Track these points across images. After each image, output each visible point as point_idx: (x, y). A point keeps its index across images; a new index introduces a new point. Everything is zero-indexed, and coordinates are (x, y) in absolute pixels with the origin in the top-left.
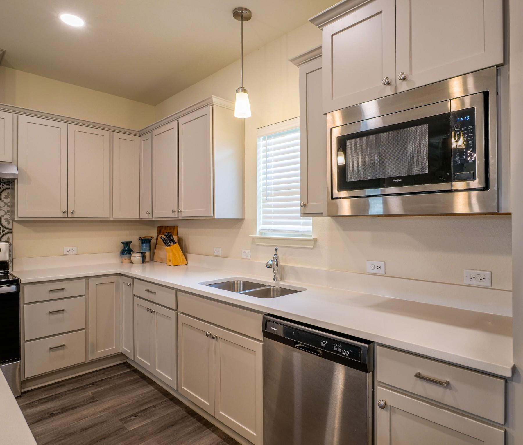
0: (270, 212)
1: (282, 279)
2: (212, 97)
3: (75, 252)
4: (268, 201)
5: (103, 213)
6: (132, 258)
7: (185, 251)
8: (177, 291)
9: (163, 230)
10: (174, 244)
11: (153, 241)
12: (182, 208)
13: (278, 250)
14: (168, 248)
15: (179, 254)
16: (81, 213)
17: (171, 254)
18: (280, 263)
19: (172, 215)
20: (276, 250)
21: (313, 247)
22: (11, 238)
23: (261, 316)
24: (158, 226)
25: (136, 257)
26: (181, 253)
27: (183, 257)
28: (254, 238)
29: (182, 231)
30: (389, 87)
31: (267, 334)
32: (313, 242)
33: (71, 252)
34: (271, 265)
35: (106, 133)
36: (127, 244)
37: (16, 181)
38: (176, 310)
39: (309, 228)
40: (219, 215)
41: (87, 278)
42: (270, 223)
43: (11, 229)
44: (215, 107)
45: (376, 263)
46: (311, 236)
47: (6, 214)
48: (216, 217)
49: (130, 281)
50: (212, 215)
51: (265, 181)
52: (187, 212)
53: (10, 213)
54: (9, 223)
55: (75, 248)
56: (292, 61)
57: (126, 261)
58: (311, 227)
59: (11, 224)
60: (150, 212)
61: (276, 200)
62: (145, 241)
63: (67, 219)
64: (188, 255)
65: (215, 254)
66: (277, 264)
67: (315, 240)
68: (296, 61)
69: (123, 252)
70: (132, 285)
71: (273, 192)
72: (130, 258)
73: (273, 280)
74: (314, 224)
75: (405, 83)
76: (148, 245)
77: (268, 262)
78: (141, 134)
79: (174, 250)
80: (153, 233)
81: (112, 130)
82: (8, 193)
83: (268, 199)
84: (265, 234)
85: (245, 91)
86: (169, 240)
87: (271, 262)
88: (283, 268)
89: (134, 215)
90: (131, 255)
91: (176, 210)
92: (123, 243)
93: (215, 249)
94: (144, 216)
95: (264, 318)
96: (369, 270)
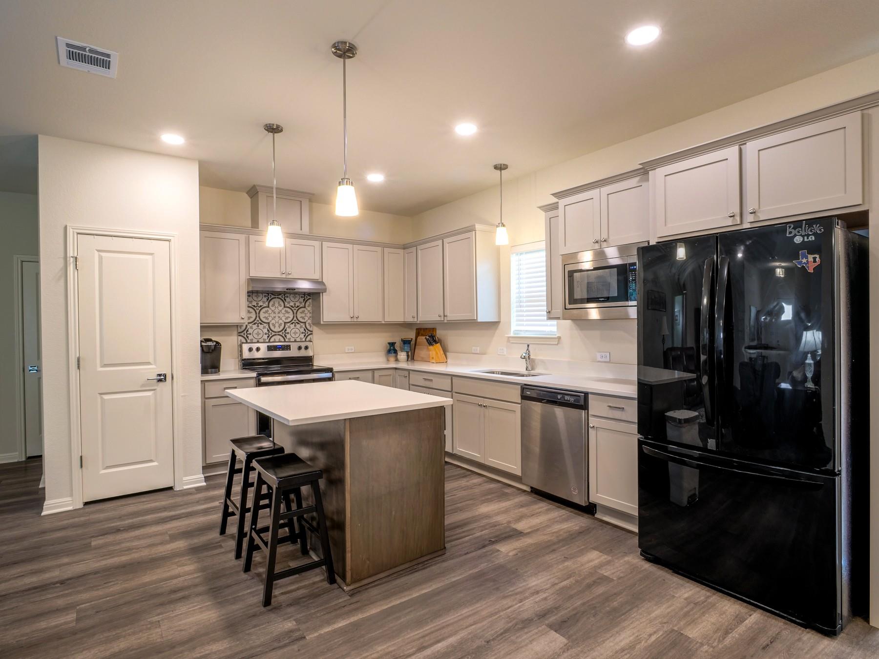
0: (523, 316)
1: (533, 369)
2: (475, 225)
3: (353, 351)
4: (521, 306)
5: (376, 317)
6: (398, 356)
7: (445, 351)
8: (452, 376)
9: (422, 332)
10: (436, 344)
11: (413, 342)
12: (447, 313)
13: (530, 346)
14: (431, 347)
15: (440, 353)
16: (363, 318)
17: (434, 352)
18: (532, 357)
19: (439, 319)
20: (528, 346)
21: (557, 344)
22: (312, 338)
23: (519, 387)
24: (417, 329)
25: (402, 356)
26: (442, 352)
27: (444, 355)
28: (509, 338)
29: (439, 333)
30: (596, 244)
31: (524, 397)
32: (557, 340)
33: (350, 351)
34: (524, 356)
35: (379, 249)
36: (392, 344)
37: (321, 294)
38: (451, 391)
39: (554, 329)
40: (481, 319)
41: (373, 370)
42: (523, 325)
43: (312, 331)
44: (477, 232)
45: (603, 354)
46: (556, 335)
47: (309, 319)
48: (479, 321)
49: (406, 373)
50: (475, 319)
51: (518, 295)
52: (452, 316)
53: (311, 319)
54: (310, 327)
55: (353, 348)
56: (540, 207)
57: (392, 359)
58: (556, 327)
59: (312, 327)
60: (416, 316)
61: (527, 306)
62: (406, 342)
63: (353, 323)
64: (448, 354)
65: (473, 352)
66: (529, 357)
67: (559, 338)
68: (542, 208)
69: (389, 351)
70: (408, 377)
71: (525, 299)
72: (396, 356)
73: (525, 369)
74: (558, 325)
75: (605, 243)
76: (409, 345)
77: (522, 355)
78: (405, 247)
79: (437, 349)
80: (411, 335)
81: (384, 246)
82: (310, 303)
83: (521, 305)
84: (518, 334)
85: (504, 226)
86: (433, 340)
87: (524, 354)
88: (533, 360)
89: (400, 319)
90: (397, 354)
91: (442, 315)
92: (389, 343)
93: (473, 348)
94: (409, 319)
95: (521, 387)
96: (599, 359)
